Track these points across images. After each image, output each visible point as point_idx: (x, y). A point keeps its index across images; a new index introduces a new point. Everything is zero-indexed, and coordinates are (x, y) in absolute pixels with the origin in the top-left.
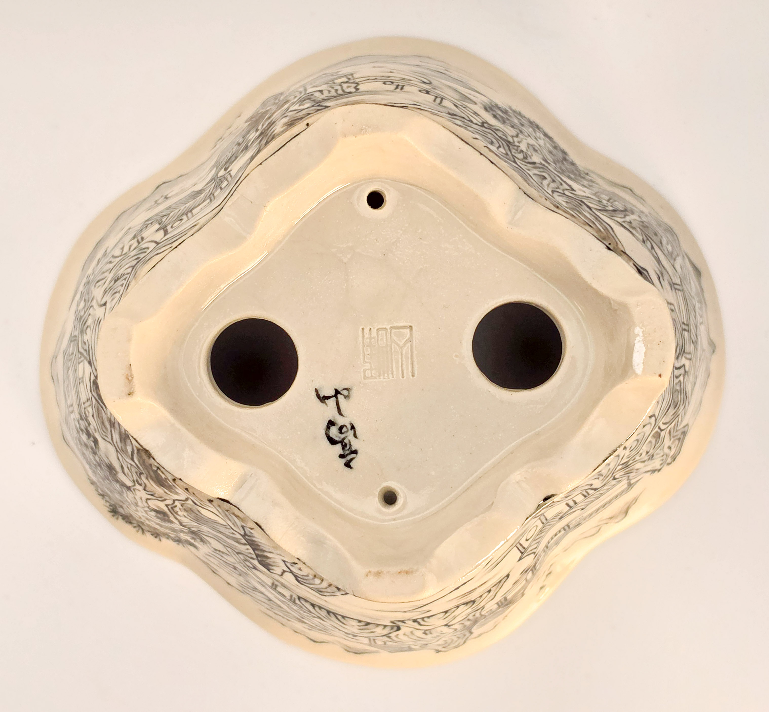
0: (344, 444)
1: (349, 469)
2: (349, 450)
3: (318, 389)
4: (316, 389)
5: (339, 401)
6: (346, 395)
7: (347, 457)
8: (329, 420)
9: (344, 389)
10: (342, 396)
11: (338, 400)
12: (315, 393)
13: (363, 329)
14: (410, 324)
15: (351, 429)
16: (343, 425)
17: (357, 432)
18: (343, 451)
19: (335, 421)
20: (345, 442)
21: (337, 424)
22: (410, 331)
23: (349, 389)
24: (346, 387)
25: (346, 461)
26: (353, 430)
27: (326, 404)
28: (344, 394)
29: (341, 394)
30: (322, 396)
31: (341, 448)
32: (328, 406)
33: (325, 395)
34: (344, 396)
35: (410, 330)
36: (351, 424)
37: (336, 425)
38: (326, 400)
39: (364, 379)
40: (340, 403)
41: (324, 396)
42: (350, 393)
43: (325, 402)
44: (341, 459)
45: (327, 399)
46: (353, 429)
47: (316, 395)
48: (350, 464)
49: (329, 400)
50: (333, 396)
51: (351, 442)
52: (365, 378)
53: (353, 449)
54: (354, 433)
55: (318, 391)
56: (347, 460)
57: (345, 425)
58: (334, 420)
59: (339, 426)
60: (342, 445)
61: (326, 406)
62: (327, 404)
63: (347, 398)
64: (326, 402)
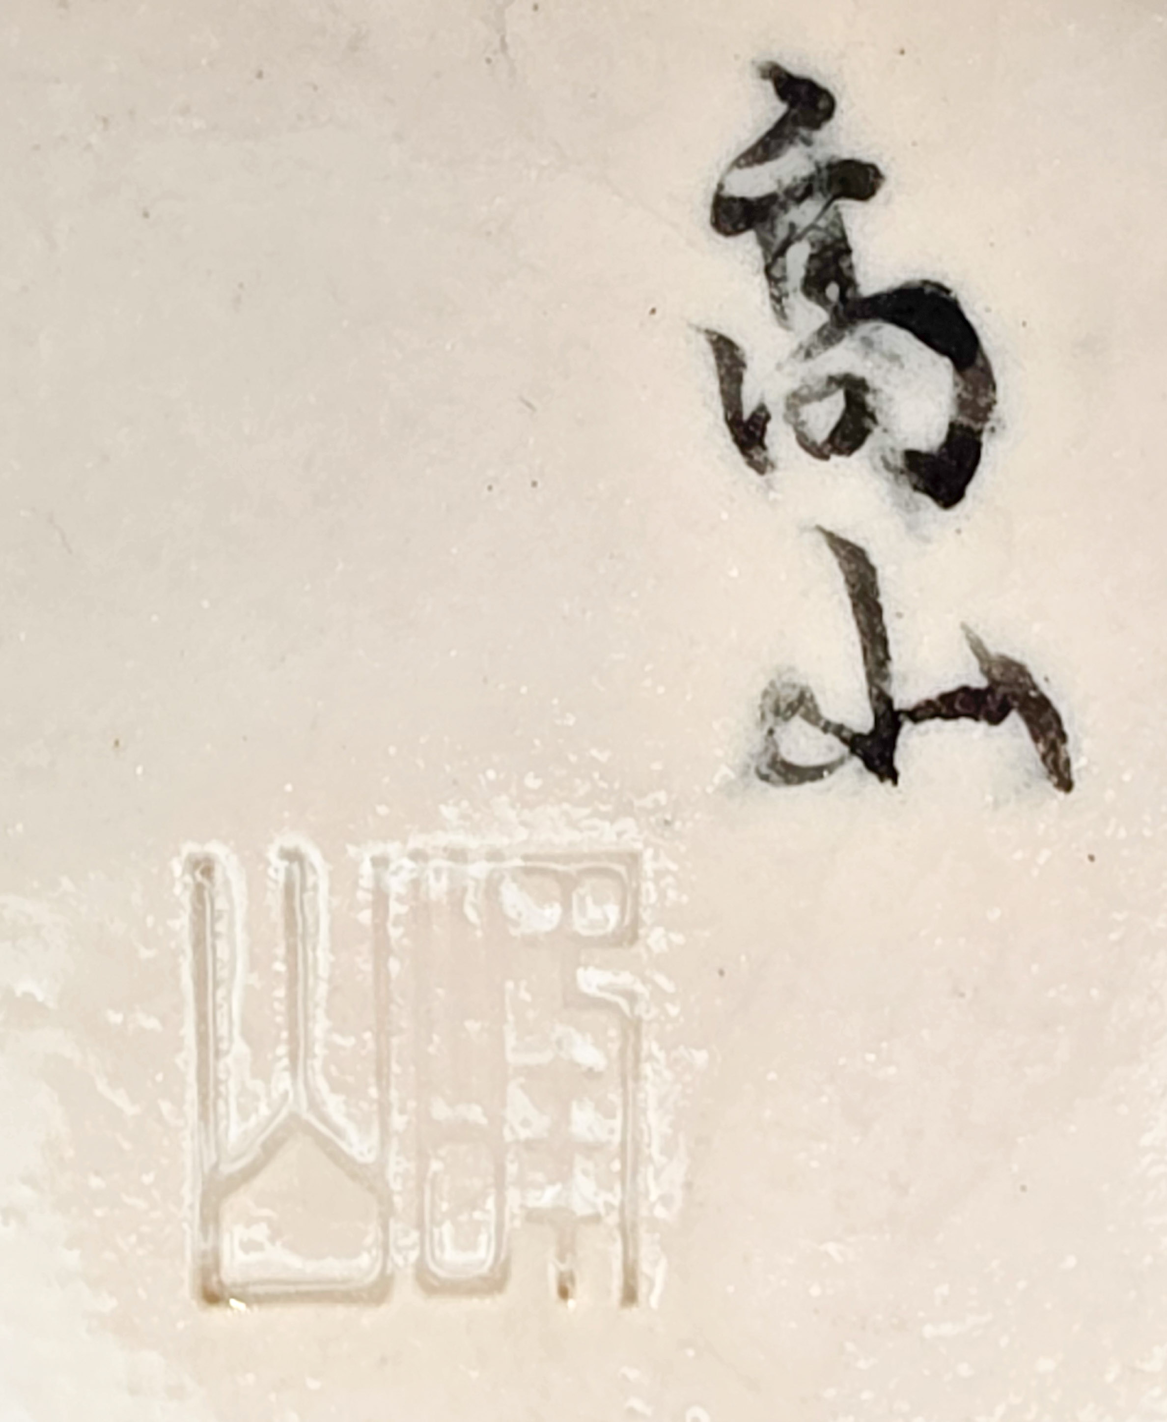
0: (833, 291)
1: (795, 68)
2: (782, 232)
3: (1049, 786)
4: (1066, 785)
5: (861, 671)
6: (797, 723)
7: (805, 169)
8: (960, 509)
9: (815, 773)
10: (831, 712)
11: (870, 677)
12: (1070, 748)
13: (630, 1296)
14: (216, 1314)
15: (761, 418)
16: (835, 459)
17: (713, 386)
18: (838, 222)
19: (907, 491)
20: (823, 301)
21: (887, 466)
22: (216, 1253)
23: (765, 778)
24: (794, 790)
25: (819, 136)
26: (747, 411)
27: (978, 648)
28: (815, 732)
29: (838, 730)
30: (1014, 721)
31: (854, 258)
32: (966, 630)
33: (981, 727)
34: (813, 716)
35: (217, 1266)
36: (761, 467)
37: (899, 462)
38: (979, 682)
39: (633, 859)
40: (857, 651)
41: (996, 718)
42: (758, 737)
43: (987, 673)
44: (864, 156)
45: (965, 690)
46: (747, 414)
47: (1063, 737)
48: (780, 108)
49: (950, 686)
50: (917, 715)
51: (767, 308)
52: (621, 869)
53: (748, 242)
54: (739, 379)
55: (1040, 768)
56: (808, 142)
57: (819, 452)
58: (907, 507)
59: (870, 443)
60: (847, 282)
61: (980, 632)
62: (968, 651)
63: (794, 695)
64: (975, 663)
